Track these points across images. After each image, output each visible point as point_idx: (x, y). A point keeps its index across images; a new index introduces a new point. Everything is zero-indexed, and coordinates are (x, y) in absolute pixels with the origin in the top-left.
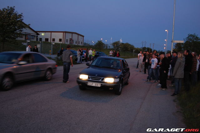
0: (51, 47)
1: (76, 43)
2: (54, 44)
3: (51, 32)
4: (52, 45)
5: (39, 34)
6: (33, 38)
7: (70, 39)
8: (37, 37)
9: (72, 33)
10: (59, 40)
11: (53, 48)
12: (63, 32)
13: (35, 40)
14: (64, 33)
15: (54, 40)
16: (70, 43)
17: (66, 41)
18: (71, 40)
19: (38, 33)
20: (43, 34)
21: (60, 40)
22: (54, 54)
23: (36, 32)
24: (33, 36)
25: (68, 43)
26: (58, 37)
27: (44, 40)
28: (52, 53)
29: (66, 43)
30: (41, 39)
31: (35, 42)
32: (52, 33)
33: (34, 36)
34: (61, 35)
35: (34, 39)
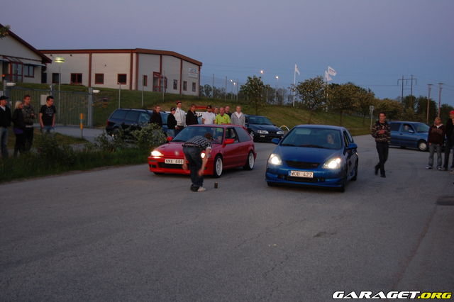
0: (87, 103)
1: (175, 88)
2: (97, 91)
3: (90, 52)
4: (90, 97)
5: (50, 61)
6: (31, 75)
7: (155, 73)
8: (44, 69)
9: (161, 54)
10: (116, 78)
11: (94, 108)
12: (131, 51)
13: (37, 80)
14: (134, 55)
15: (100, 78)
16: (154, 87)
17: (141, 79)
18: (158, 76)
19: (48, 56)
20: (59, 59)
21: (122, 79)
22: (96, 125)
23: (39, 53)
24: (29, 65)
25: (149, 88)
26: (112, 68)
27: (66, 79)
28: (90, 122)
29: (141, 88)
30: (56, 76)
31: (33, 87)
32: (93, 55)
33: (34, 66)
34: (122, 64)
35: (33, 77)
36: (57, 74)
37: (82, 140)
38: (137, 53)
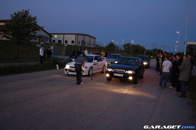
0: (64, 49)
1: (88, 45)
2: (66, 45)
3: (64, 34)
4: (65, 47)
5: (52, 37)
6: (47, 40)
7: (82, 41)
8: (51, 39)
9: (84, 35)
10: (71, 42)
11: (66, 50)
12: (75, 34)
13: (49, 42)
14: (76, 35)
15: (66, 42)
16: (82, 45)
17: (78, 42)
18: (83, 41)
19: (52, 35)
20: (56, 36)
21: (73, 42)
22: (66, 55)
23: (49, 34)
24: (46, 38)
25: (81, 45)
26: (70, 39)
27: (57, 42)
28: (64, 55)
29: (78, 45)
30: (54, 41)
31: (48, 44)
32: (65, 35)
33: (48, 38)
34: (73, 38)
36: (55, 40)
37: (63, 59)
38: (77, 35)
